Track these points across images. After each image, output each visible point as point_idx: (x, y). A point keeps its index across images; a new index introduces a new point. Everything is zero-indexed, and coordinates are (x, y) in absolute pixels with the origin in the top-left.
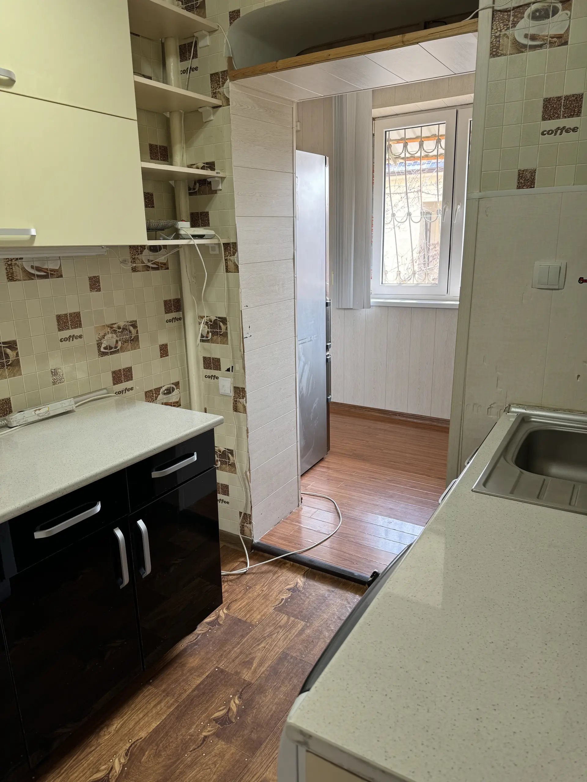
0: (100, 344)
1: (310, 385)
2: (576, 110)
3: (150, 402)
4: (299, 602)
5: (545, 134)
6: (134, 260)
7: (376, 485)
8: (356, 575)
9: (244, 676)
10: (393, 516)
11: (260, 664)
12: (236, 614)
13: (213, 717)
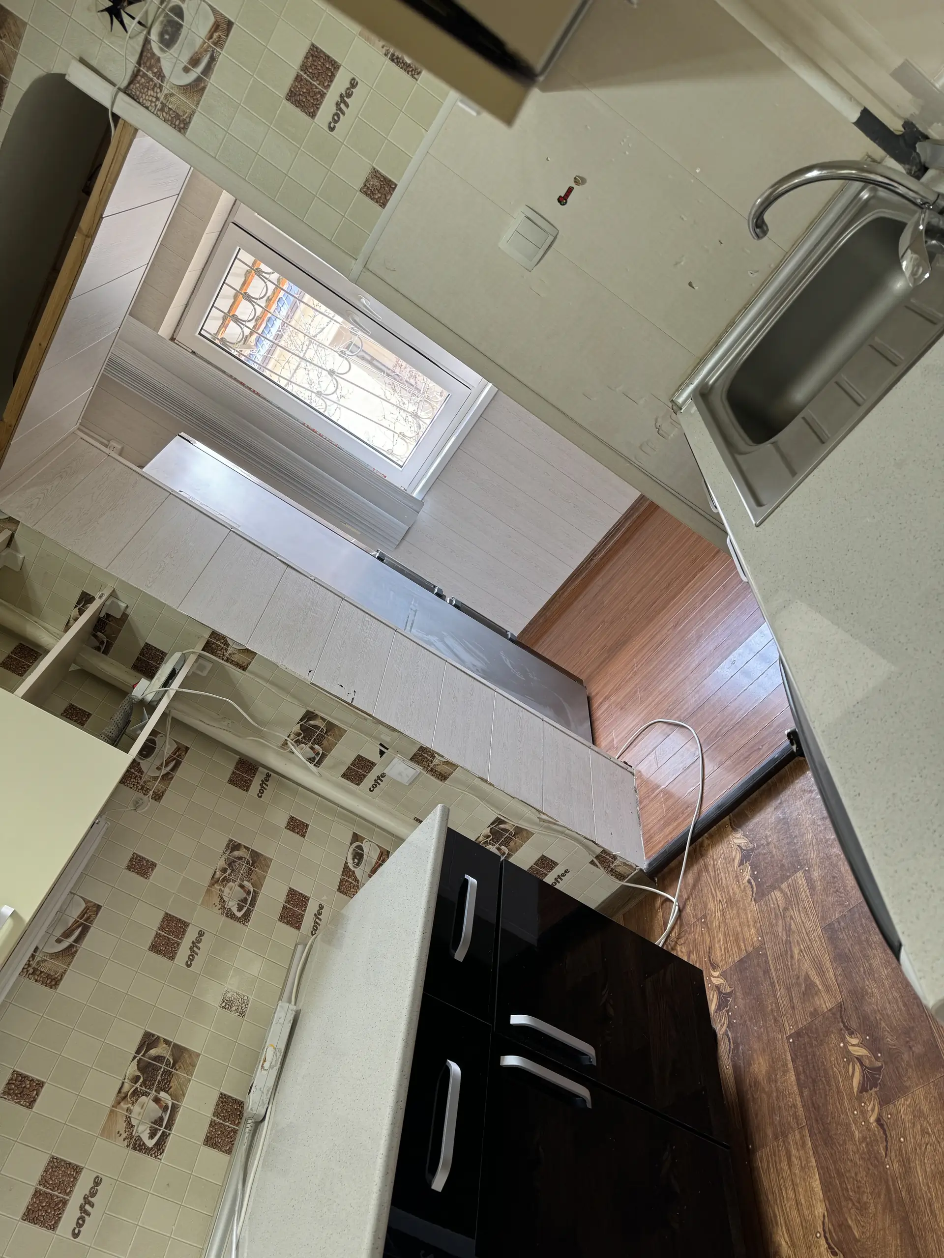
0: (229, 913)
1: (477, 652)
2: (327, 66)
3: (357, 892)
4: (767, 861)
5: (335, 126)
6: (144, 790)
7: (670, 648)
8: (777, 757)
9: (824, 1006)
10: (728, 652)
11: (821, 972)
12: (730, 960)
13: (855, 1090)
